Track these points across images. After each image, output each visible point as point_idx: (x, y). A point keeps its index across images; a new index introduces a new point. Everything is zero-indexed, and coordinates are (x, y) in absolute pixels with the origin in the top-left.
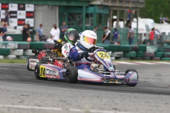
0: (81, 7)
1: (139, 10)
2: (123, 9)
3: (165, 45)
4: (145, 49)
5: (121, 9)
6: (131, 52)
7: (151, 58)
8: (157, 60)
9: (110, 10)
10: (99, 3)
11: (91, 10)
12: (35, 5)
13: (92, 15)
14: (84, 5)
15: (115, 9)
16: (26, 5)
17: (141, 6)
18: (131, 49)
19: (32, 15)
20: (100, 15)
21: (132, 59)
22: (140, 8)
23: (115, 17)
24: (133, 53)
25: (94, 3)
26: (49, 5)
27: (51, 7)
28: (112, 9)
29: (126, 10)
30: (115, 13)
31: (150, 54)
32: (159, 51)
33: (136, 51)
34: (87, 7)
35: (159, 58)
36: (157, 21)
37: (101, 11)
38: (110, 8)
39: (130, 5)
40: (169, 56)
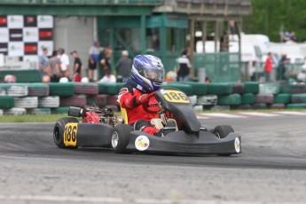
0: (138, 18)
1: (241, 20)
2: (213, 19)
3: (291, 81)
4: (256, 90)
5: (209, 19)
6: (232, 96)
7: (269, 105)
8: (279, 108)
9: (190, 22)
10: (169, 9)
11: (155, 22)
12: (54, 16)
13: (157, 31)
14: (143, 14)
15: (199, 19)
16: (39, 18)
17: (246, 12)
18: (231, 91)
19: (49, 34)
20: (172, 30)
21: (234, 107)
22: (244, 17)
23: (199, 34)
24: (235, 97)
25: (160, 9)
26: (79, 17)
27: (83, 19)
28: (193, 19)
29: (220, 20)
30: (199, 26)
31: (266, 97)
32: (281, 92)
33: (241, 94)
34: (148, 18)
35: (282, 105)
36: (275, 39)
37: (174, 24)
38: (190, 18)
39: (226, 12)
40: (300, 101)
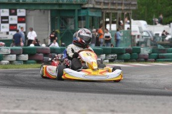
0: (74, 11)
1: (131, 12)
2: (115, 12)
3: (159, 46)
4: (138, 51)
5: (113, 11)
6: (125, 54)
7: (146, 60)
8: (152, 61)
9: (103, 13)
10: (91, 6)
11: (83, 13)
12: (26, 10)
13: (84, 18)
14: (77, 8)
15: (108, 11)
16: (18, 10)
17: (134, 8)
18: (125, 52)
19: (24, 19)
20: (93, 17)
21: (126, 61)
22: (133, 10)
23: (108, 20)
24: (127, 55)
25: (86, 6)
26: (40, 10)
27: (43, 11)
28: (104, 11)
29: (119, 12)
30: (108, 16)
31: (144, 55)
32: (153, 52)
33: (130, 53)
34: (79, 10)
35: (154, 60)
36: (150, 23)
37: (94, 14)
38: (103, 11)
39: (123, 7)
40: (163, 57)
